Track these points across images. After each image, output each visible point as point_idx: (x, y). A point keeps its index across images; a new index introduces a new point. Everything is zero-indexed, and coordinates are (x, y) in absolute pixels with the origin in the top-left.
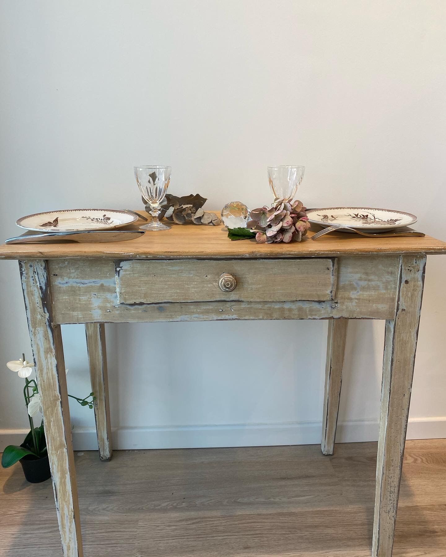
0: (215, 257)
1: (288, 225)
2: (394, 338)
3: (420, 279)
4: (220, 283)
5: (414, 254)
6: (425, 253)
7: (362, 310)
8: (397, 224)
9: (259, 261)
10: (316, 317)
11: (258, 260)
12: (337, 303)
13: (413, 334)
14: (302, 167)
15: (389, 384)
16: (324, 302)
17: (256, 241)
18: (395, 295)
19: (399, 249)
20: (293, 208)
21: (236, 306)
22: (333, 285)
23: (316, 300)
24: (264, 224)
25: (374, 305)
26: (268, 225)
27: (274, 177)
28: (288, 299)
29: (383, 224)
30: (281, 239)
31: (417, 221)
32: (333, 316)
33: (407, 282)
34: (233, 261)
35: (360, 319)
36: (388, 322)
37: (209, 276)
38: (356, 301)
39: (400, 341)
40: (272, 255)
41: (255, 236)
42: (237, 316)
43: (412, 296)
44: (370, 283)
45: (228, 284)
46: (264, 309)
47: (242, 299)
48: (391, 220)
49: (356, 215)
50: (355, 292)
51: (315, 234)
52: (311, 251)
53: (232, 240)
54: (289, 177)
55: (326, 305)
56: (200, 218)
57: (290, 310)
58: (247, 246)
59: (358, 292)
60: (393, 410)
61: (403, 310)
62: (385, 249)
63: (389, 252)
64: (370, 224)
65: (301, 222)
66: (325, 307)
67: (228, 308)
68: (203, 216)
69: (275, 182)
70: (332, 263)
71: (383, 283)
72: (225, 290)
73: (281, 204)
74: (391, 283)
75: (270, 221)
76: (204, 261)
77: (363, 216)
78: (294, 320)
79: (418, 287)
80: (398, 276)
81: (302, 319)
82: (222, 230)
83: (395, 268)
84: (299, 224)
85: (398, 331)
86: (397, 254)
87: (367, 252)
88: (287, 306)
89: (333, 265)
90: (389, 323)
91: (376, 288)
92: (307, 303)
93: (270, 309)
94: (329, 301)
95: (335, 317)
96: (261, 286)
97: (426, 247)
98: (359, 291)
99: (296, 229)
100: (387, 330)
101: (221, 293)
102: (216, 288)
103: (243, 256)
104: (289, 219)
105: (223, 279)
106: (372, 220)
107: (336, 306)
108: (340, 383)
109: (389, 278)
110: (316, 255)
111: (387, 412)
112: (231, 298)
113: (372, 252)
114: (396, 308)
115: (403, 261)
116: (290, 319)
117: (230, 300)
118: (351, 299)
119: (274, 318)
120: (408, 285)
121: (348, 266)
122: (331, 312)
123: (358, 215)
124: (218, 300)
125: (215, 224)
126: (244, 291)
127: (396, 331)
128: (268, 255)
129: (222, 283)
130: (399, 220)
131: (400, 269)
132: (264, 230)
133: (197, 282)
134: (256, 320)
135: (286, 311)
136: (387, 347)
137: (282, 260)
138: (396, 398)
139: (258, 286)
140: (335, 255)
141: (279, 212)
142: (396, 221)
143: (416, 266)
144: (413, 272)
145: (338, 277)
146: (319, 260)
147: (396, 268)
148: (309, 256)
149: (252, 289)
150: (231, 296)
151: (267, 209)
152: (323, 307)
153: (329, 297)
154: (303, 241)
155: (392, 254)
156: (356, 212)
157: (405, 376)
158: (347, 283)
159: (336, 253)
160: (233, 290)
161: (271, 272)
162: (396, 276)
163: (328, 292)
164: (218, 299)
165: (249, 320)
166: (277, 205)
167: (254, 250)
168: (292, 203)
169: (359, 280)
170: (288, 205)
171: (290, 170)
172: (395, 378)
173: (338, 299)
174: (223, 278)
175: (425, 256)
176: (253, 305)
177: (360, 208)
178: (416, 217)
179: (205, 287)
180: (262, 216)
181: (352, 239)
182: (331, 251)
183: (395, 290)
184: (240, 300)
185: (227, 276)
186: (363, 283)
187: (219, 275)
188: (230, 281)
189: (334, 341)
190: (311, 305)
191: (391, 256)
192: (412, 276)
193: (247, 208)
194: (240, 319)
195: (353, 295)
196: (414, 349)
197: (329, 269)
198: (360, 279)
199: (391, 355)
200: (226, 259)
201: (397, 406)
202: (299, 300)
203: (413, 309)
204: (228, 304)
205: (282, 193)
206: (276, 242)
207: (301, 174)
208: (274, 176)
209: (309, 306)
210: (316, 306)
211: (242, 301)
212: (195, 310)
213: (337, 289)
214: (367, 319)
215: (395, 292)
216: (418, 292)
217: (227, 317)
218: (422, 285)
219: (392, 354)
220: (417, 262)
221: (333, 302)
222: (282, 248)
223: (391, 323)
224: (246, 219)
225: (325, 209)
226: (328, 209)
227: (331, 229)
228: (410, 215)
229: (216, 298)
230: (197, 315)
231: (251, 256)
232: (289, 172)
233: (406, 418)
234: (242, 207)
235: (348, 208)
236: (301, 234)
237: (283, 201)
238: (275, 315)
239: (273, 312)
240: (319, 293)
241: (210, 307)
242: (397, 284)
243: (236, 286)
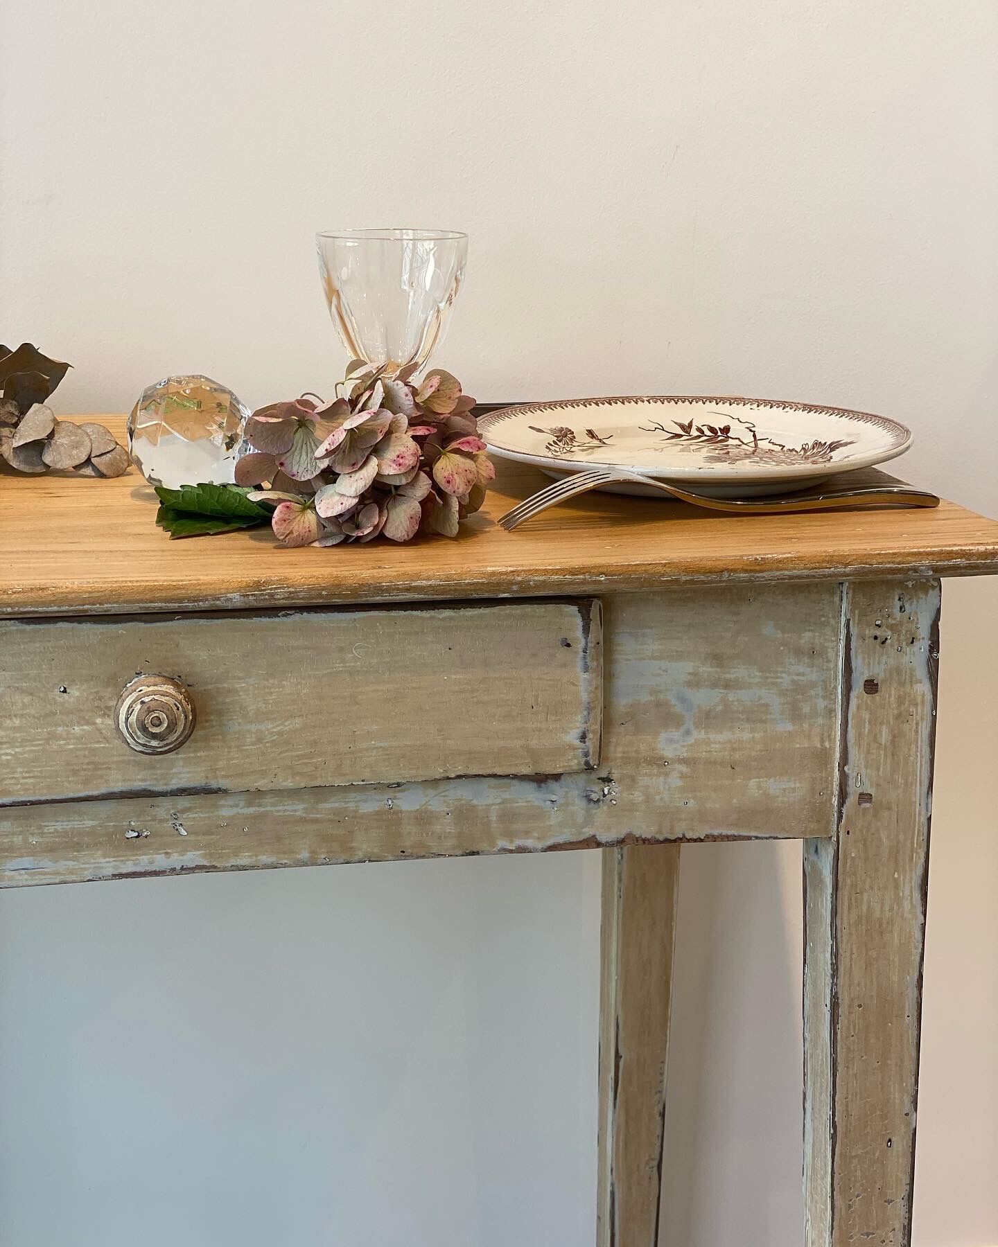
0: (98, 608)
1: (403, 470)
2: (834, 913)
3: (921, 672)
4: (122, 717)
5: (890, 577)
6: (933, 571)
7: (709, 805)
8: (840, 459)
9: (285, 619)
10: (529, 843)
11: (284, 616)
12: (607, 780)
13: (907, 892)
14: (458, 235)
15: (829, 1100)
16: (557, 777)
17: (273, 537)
18: (830, 740)
19: (831, 560)
20: (418, 400)
21: (196, 814)
22: (590, 709)
23: (525, 770)
24: (304, 468)
25: (753, 783)
26: (323, 471)
27: (344, 277)
28: (413, 772)
29: (783, 462)
30: (376, 527)
31: (908, 448)
32: (594, 836)
33: (871, 686)
34: (177, 624)
35: (702, 840)
36: (812, 848)
37: (74, 692)
38: (683, 768)
39: (859, 921)
40: (339, 596)
41: (271, 518)
42: (204, 856)
43: (893, 742)
44: (731, 697)
45: (158, 722)
46: (315, 821)
47: (223, 783)
48: (817, 444)
49: (682, 427)
50: (676, 735)
51: (515, 505)
52: (493, 574)
53: (176, 536)
54: (405, 277)
55: (567, 792)
56: (38, 447)
57: (423, 819)
58: (236, 559)
59: (688, 733)
60: (850, 1206)
61: (864, 797)
62: (780, 561)
63: (795, 569)
64: (734, 461)
65: (456, 458)
66: (562, 801)
67: (162, 821)
68: (51, 435)
69: (350, 296)
70: (579, 621)
71: (782, 693)
72: (144, 745)
73: (372, 387)
74: (812, 692)
75: (329, 453)
76: (51, 626)
77: (712, 429)
78: (442, 858)
79: (917, 704)
80: (836, 665)
81: (473, 853)
82: (136, 495)
83: (825, 634)
84: (449, 467)
85: (849, 882)
86: (825, 576)
87: (711, 572)
88: (408, 803)
89: (586, 630)
90: (816, 851)
91: (756, 715)
92: (489, 787)
93: (339, 818)
94: (576, 773)
95: (603, 838)
96: (298, 723)
97: (935, 547)
98: (692, 727)
99: (435, 485)
100: (809, 879)
101: (129, 761)
102: (106, 739)
103: (218, 599)
104: (404, 447)
105: (134, 702)
106: (744, 446)
107: (604, 795)
108: (658, 1119)
109: (803, 674)
110: (515, 588)
111: (829, 1218)
112: (174, 781)
113: (732, 570)
114: (836, 792)
115: (854, 605)
116: (423, 857)
117: (169, 788)
118: (660, 763)
119: (360, 855)
120: (877, 697)
121: (647, 631)
122: (589, 820)
123: (690, 425)
124: (116, 790)
125: (105, 472)
126: (230, 747)
127: (840, 884)
128: (320, 596)
129: (133, 718)
130: (846, 444)
131: (843, 637)
132: (306, 493)
133: (22, 716)
134: (285, 866)
135: (409, 824)
136: (813, 950)
137: (383, 614)
138: (856, 1156)
139: (289, 725)
140: (588, 589)
141: (365, 416)
142: (834, 447)
143: (901, 623)
144: (892, 646)
145: (608, 676)
146: (528, 609)
147: (828, 630)
148: (486, 595)
149: (260, 740)
150: (174, 771)
151: (314, 407)
152: (554, 798)
153: (575, 757)
154: (466, 533)
155: (808, 577)
156: (684, 413)
157: (889, 1062)
158: (645, 698)
159: (594, 578)
160: (182, 744)
161: (339, 666)
162: (832, 665)
163: (572, 737)
164: (118, 787)
165: (253, 867)
166: (356, 387)
167: (262, 574)
168: (416, 380)
169: (689, 684)
170: (401, 390)
171: (411, 247)
172: (851, 1072)
173: (612, 764)
174: (135, 695)
175: (936, 584)
176: (269, 807)
177: (697, 399)
178: (907, 431)
179: (59, 738)
180: (297, 435)
181: (661, 524)
182: (573, 572)
183: (830, 718)
184: (214, 784)
185: (151, 688)
186: (705, 698)
187: (118, 685)
188: (163, 707)
189: (625, 946)
190: (507, 796)
191: (808, 585)
192: (892, 662)
193: (238, 403)
194: (214, 867)
195: (669, 744)
196: (914, 951)
197: (568, 645)
198: (695, 682)
199: (829, 980)
200: (144, 617)
201: (865, 1190)
202: (459, 777)
203: (900, 791)
204: (164, 808)
205: (379, 339)
206: (358, 542)
207: (453, 262)
208: (345, 273)
209: (499, 801)
210: (527, 796)
211: (219, 789)
212: (18, 840)
213: (607, 723)
214: (729, 838)
215: (831, 728)
216: (917, 724)
217: (161, 861)
218: (929, 697)
219: (833, 976)
220: (907, 606)
221: (594, 776)
222: (379, 564)
223: (822, 851)
224: (237, 447)
225: (562, 404)
226: (574, 403)
227: (579, 484)
228: (884, 421)
229: (107, 781)
230: (27, 862)
231: (252, 602)
232: (408, 256)
233: (904, 1234)
234: (215, 398)
235: (653, 398)
236: (455, 506)
237: (380, 370)
238: (364, 843)
239: (352, 832)
240: (533, 742)
241: (86, 821)
242: (836, 696)
243: (193, 725)
